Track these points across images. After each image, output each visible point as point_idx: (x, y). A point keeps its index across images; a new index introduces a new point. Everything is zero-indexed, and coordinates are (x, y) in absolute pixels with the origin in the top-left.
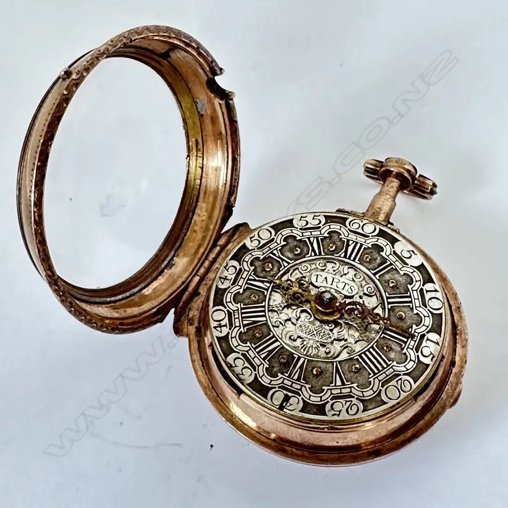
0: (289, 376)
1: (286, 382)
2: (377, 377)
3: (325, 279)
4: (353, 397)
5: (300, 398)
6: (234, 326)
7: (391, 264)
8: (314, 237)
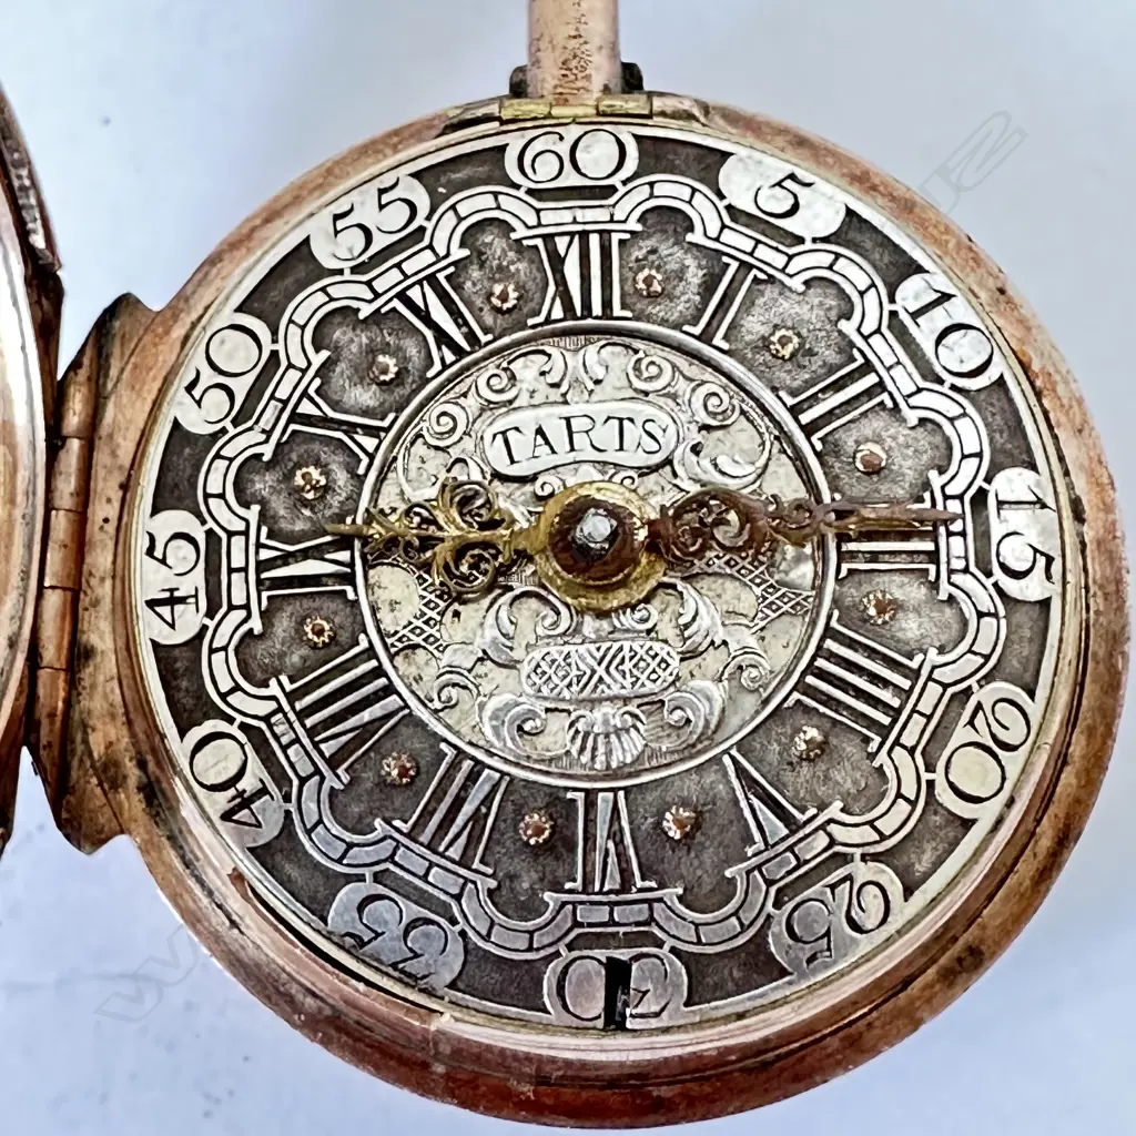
0: (588, 886)
1: (585, 914)
2: (897, 742)
3: (540, 440)
4: (850, 858)
5: (664, 952)
7: (745, 267)
8: (420, 283)
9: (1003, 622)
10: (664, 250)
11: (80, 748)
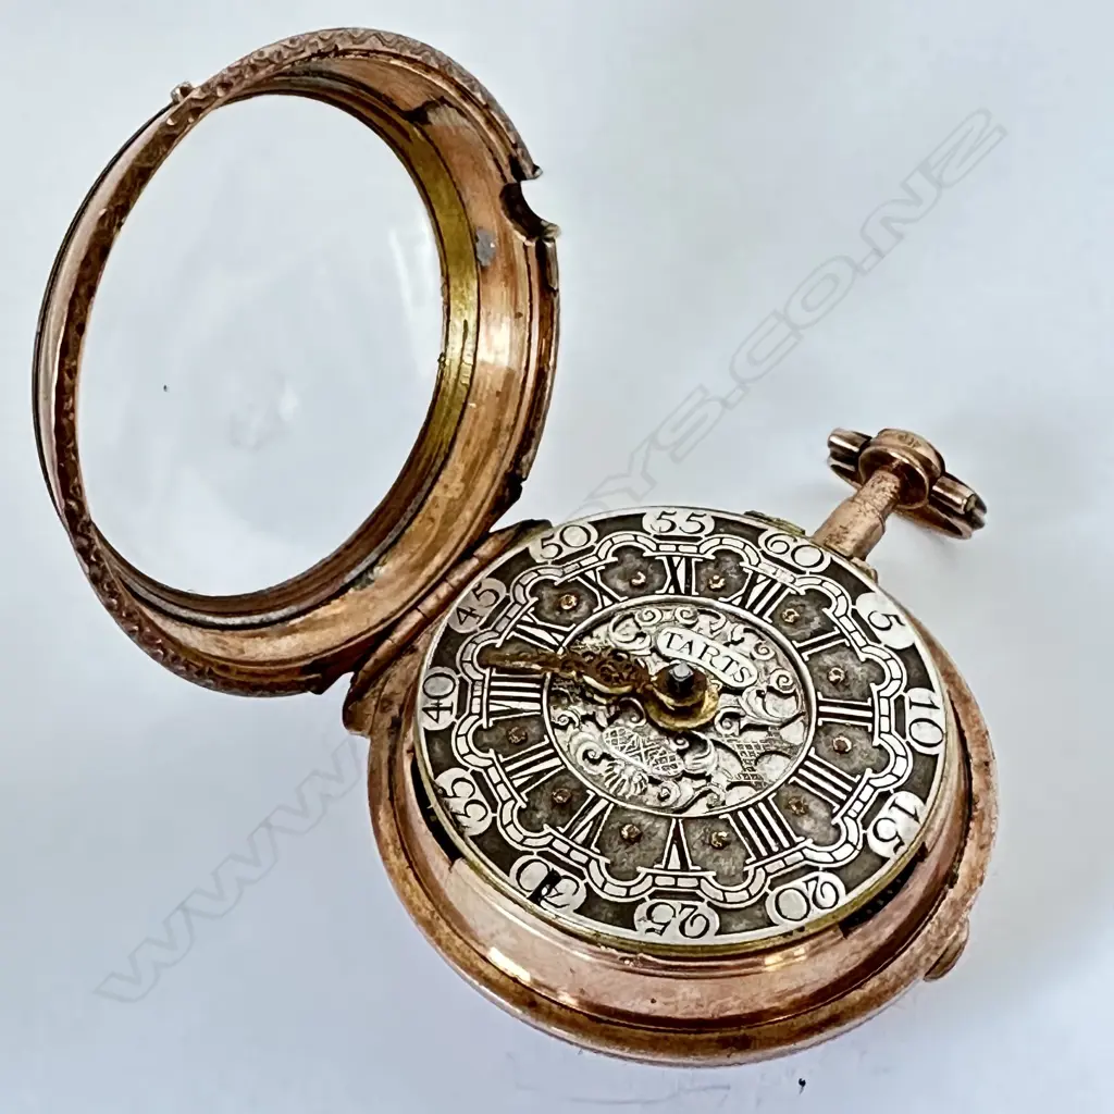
0: (566, 834)
1: (556, 844)
2: (763, 866)
3: (688, 646)
5: (582, 883)
6: (467, 713)
7: (842, 635)
8: (682, 557)
10: (808, 608)
11: (379, 686)
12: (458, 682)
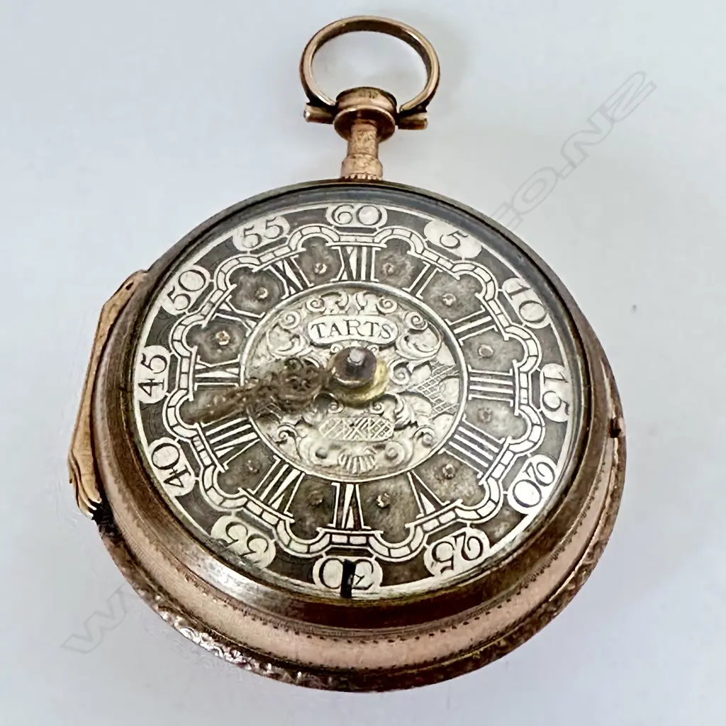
0: (338, 526)
1: (336, 539)
2: (490, 475)
3: (334, 329)
4: (465, 525)
5: (372, 560)
6: (202, 468)
7: (433, 267)
8: (282, 260)
9: (544, 429)
10: (396, 257)
12: (179, 446)
